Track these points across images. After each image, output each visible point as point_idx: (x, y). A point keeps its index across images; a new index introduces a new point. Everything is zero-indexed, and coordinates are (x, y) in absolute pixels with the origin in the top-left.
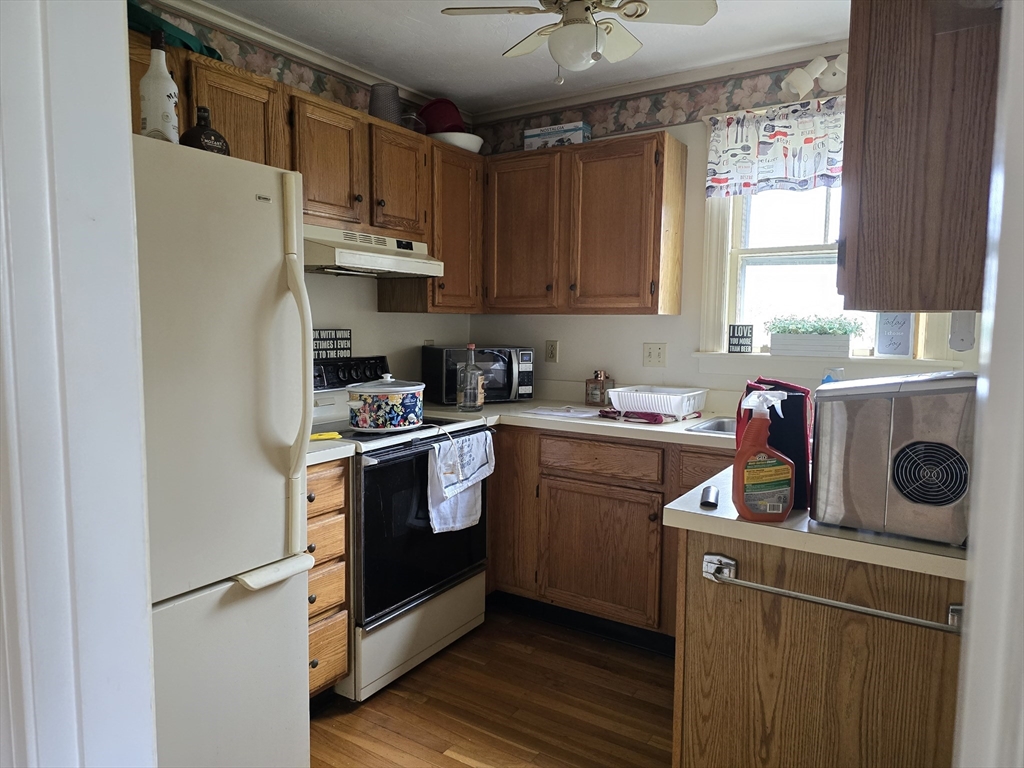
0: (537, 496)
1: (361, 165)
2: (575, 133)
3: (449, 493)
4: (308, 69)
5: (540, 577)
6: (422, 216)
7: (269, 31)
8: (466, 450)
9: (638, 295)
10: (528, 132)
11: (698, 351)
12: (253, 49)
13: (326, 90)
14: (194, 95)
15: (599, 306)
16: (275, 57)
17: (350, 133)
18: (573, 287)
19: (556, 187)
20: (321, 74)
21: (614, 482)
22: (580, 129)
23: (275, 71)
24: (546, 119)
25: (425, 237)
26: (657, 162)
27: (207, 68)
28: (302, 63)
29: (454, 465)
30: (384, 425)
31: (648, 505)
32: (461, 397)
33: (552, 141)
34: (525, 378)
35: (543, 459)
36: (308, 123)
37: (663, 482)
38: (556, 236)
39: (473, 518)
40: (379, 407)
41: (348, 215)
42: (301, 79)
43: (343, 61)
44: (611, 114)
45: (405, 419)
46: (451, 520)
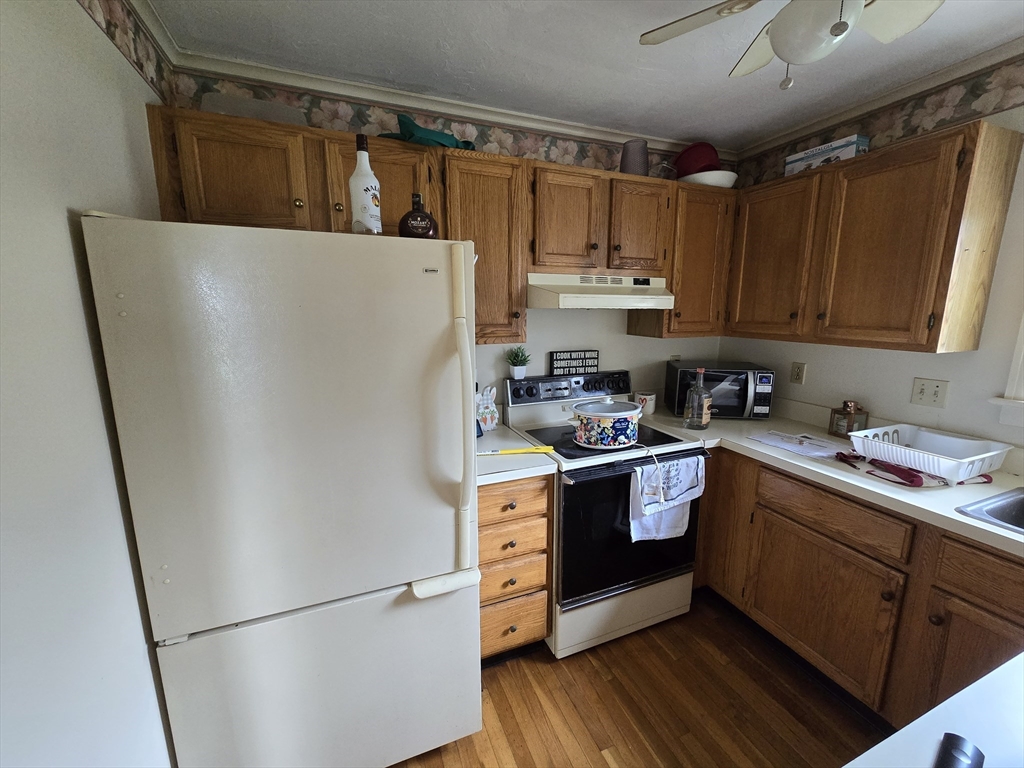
0: (752, 522)
1: (600, 217)
2: (846, 148)
3: (649, 511)
4: (572, 142)
5: (747, 592)
6: (661, 255)
7: (537, 117)
8: (673, 473)
9: (907, 329)
10: (790, 159)
11: (1001, 396)
12: (524, 135)
13: (588, 157)
14: (448, 183)
15: (853, 338)
16: (545, 137)
17: (589, 191)
18: (821, 316)
19: (812, 210)
20: (583, 143)
21: (839, 538)
22: (853, 143)
23: (543, 150)
24: (814, 140)
25: (664, 273)
26: (960, 164)
27: (459, 158)
28: (567, 138)
29: (657, 487)
30: (596, 443)
31: (883, 579)
32: (688, 413)
33: (817, 163)
34: (761, 399)
35: (760, 490)
36: (549, 188)
37: (908, 561)
38: (807, 262)
39: (678, 530)
40: (592, 428)
41: (583, 262)
42: (566, 152)
43: (605, 129)
44: (900, 119)
45: (615, 439)
46: (654, 531)
